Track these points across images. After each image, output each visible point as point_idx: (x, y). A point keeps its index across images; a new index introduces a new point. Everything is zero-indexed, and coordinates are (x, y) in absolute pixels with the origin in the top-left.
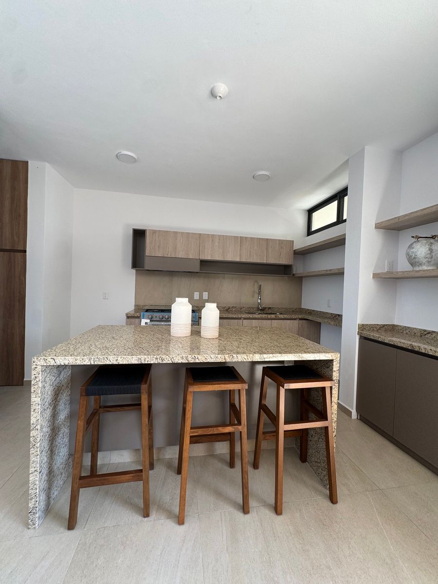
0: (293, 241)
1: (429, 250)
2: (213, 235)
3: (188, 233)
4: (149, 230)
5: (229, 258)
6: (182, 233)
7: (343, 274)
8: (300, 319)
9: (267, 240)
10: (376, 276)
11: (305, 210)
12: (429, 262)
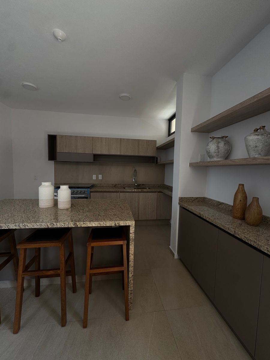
0: (156, 141)
1: (217, 147)
2: (101, 138)
3: (85, 137)
4: (59, 135)
5: (113, 152)
6: (81, 137)
7: (173, 163)
8: (159, 192)
9: (138, 141)
10: (191, 165)
11: (167, 120)
12: (217, 155)
